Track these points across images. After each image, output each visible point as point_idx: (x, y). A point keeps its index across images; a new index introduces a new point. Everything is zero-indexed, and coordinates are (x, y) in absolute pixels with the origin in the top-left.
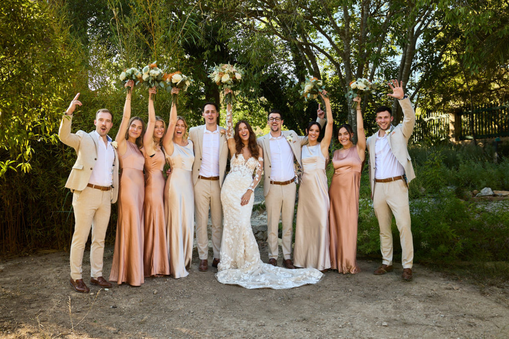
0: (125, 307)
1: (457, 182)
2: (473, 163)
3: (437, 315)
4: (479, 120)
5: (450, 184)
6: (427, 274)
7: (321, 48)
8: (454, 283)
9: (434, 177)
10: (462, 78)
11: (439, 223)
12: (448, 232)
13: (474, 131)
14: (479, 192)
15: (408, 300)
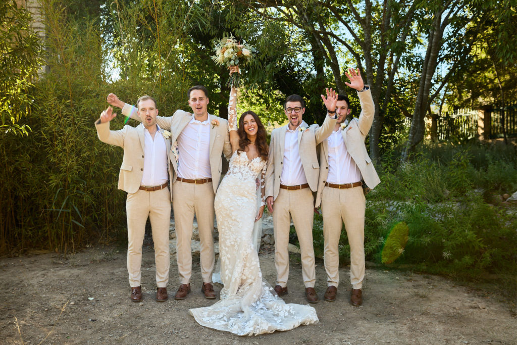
0: (105, 321)
1: (485, 184)
2: (504, 164)
3: (459, 341)
4: (510, 118)
5: (477, 186)
6: (449, 288)
7: (344, 40)
8: (480, 300)
9: (460, 179)
10: (493, 72)
11: (465, 231)
12: (475, 241)
13: (504, 129)
14: (510, 196)
15: (425, 320)
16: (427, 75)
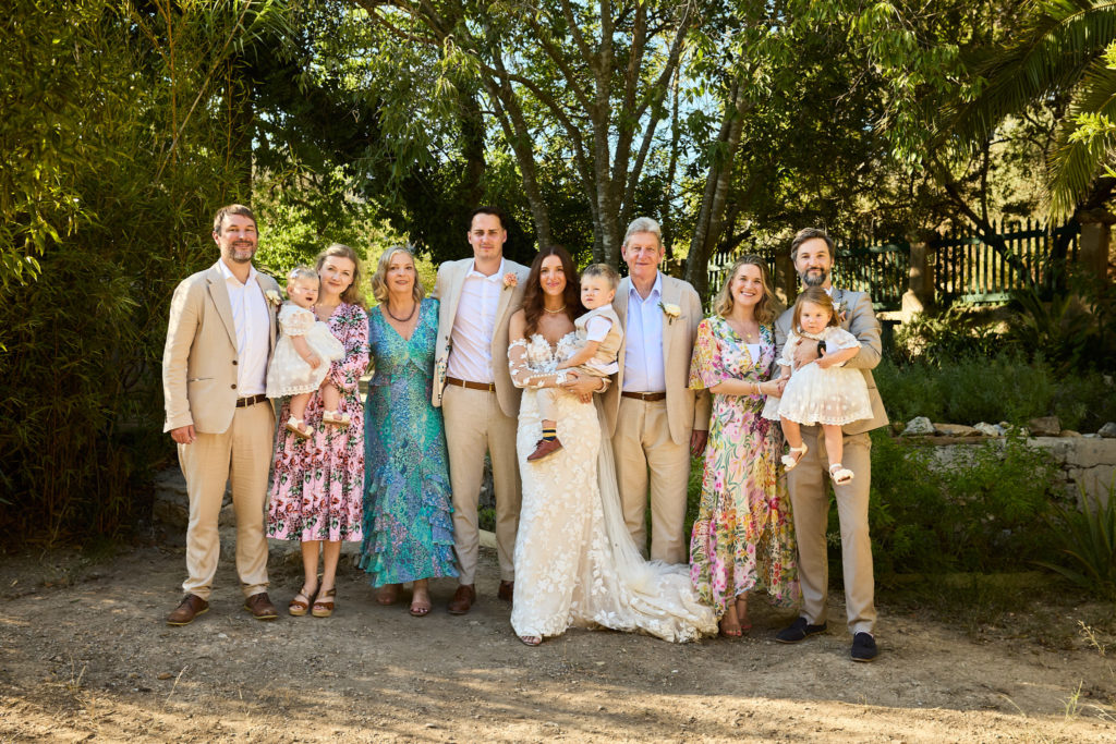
14: (905, 427)
16: (720, 182)
